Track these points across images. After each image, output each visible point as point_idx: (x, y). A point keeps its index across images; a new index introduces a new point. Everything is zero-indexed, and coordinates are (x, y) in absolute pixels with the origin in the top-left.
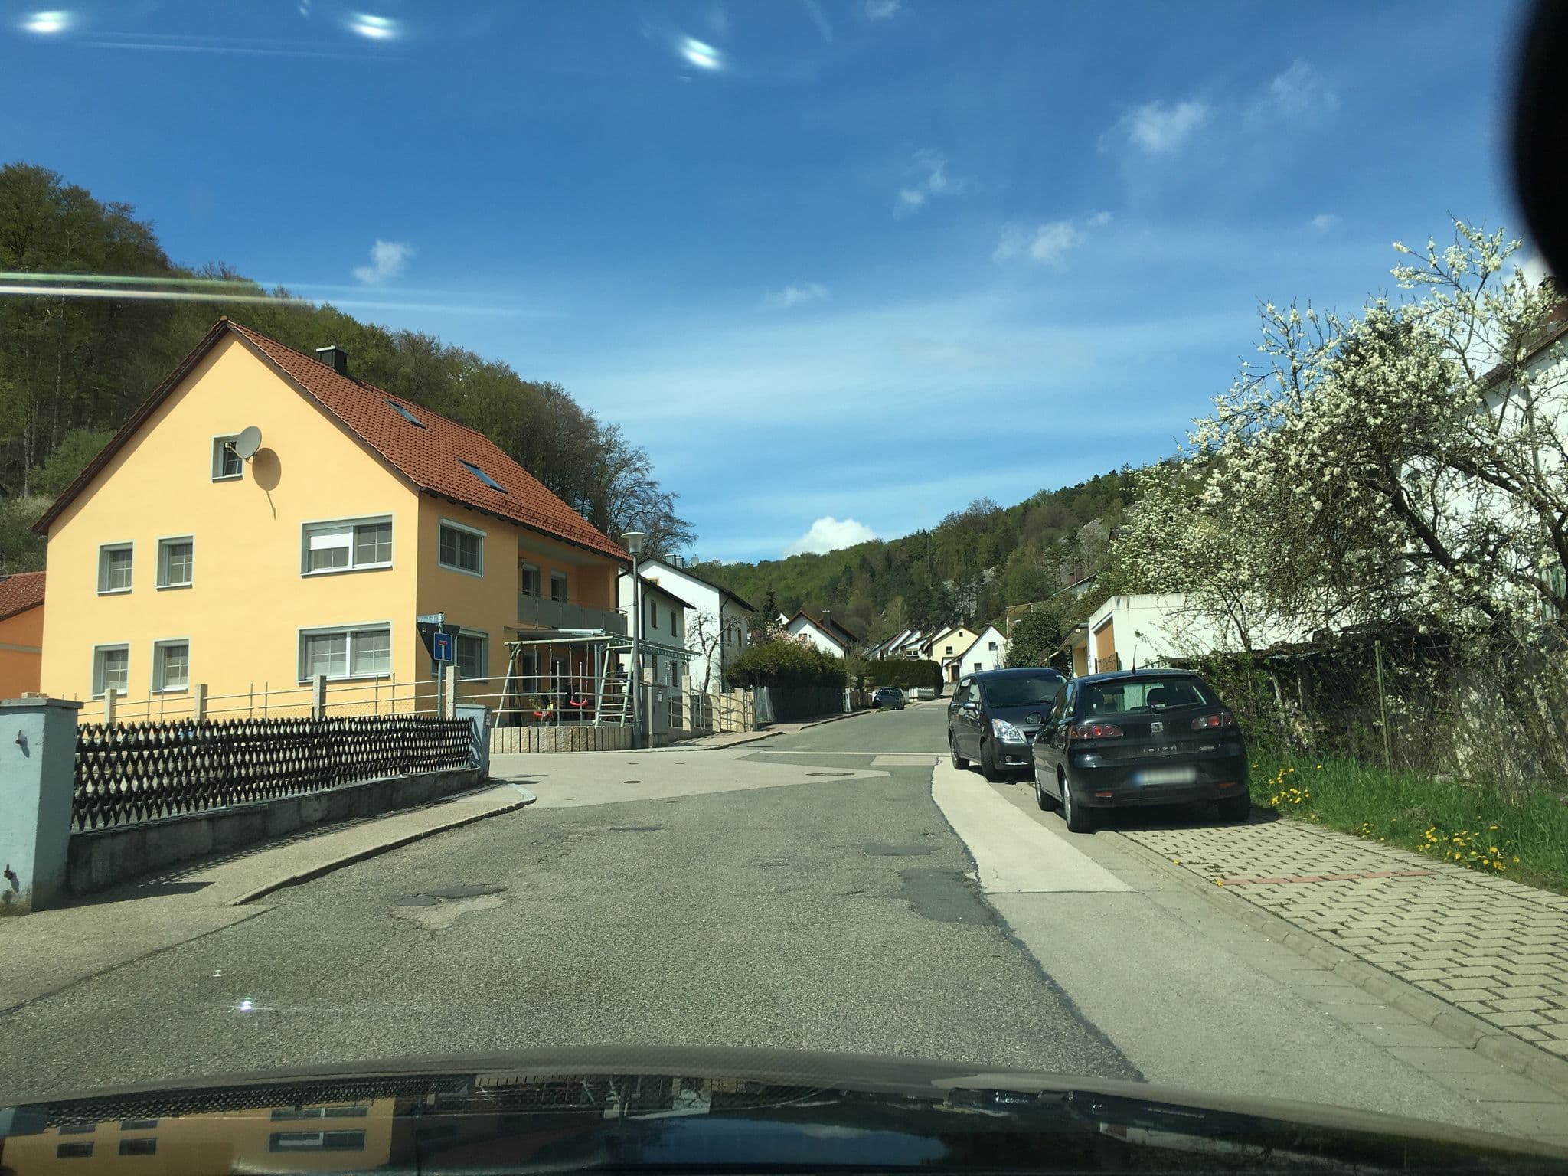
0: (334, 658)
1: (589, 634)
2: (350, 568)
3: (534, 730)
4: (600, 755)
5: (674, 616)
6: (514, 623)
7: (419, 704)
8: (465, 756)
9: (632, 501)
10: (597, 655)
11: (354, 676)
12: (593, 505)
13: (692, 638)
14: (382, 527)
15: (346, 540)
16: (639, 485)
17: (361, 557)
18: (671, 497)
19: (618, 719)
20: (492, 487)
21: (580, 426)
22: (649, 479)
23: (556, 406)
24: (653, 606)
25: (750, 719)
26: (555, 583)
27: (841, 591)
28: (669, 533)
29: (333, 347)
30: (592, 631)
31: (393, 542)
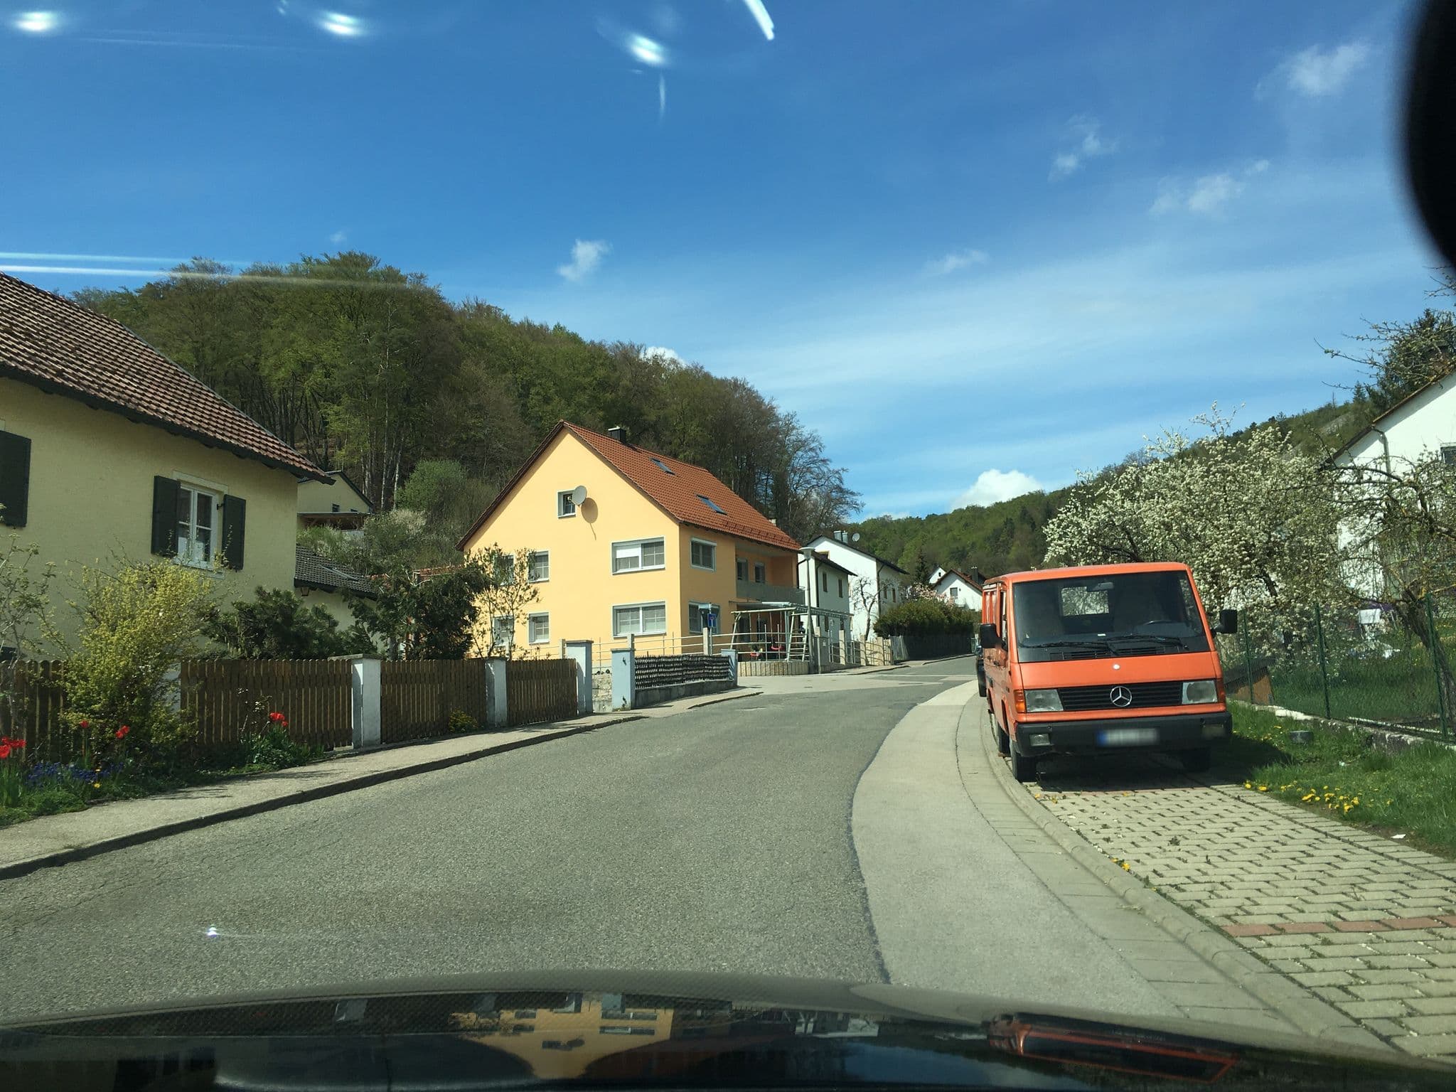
0: (633, 623)
1: (781, 605)
2: (639, 569)
3: (753, 663)
4: (791, 677)
5: (840, 582)
6: (734, 599)
7: (683, 650)
8: (726, 675)
9: (808, 476)
10: (787, 618)
11: (645, 633)
12: (776, 479)
13: (855, 598)
14: (659, 544)
15: (637, 552)
16: (814, 462)
17: (646, 561)
18: (841, 472)
19: (801, 658)
20: (718, 512)
21: (761, 412)
22: (822, 457)
23: (742, 397)
24: (824, 576)
25: (888, 657)
26: (757, 569)
27: (1003, 541)
28: (840, 501)
29: (618, 428)
30: (783, 603)
31: (665, 553)
